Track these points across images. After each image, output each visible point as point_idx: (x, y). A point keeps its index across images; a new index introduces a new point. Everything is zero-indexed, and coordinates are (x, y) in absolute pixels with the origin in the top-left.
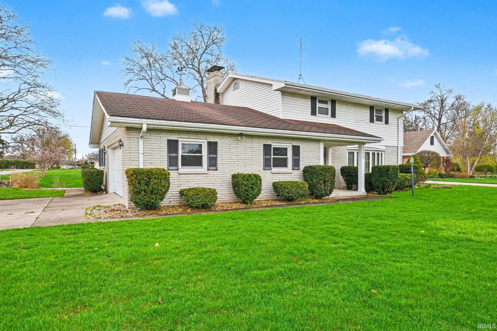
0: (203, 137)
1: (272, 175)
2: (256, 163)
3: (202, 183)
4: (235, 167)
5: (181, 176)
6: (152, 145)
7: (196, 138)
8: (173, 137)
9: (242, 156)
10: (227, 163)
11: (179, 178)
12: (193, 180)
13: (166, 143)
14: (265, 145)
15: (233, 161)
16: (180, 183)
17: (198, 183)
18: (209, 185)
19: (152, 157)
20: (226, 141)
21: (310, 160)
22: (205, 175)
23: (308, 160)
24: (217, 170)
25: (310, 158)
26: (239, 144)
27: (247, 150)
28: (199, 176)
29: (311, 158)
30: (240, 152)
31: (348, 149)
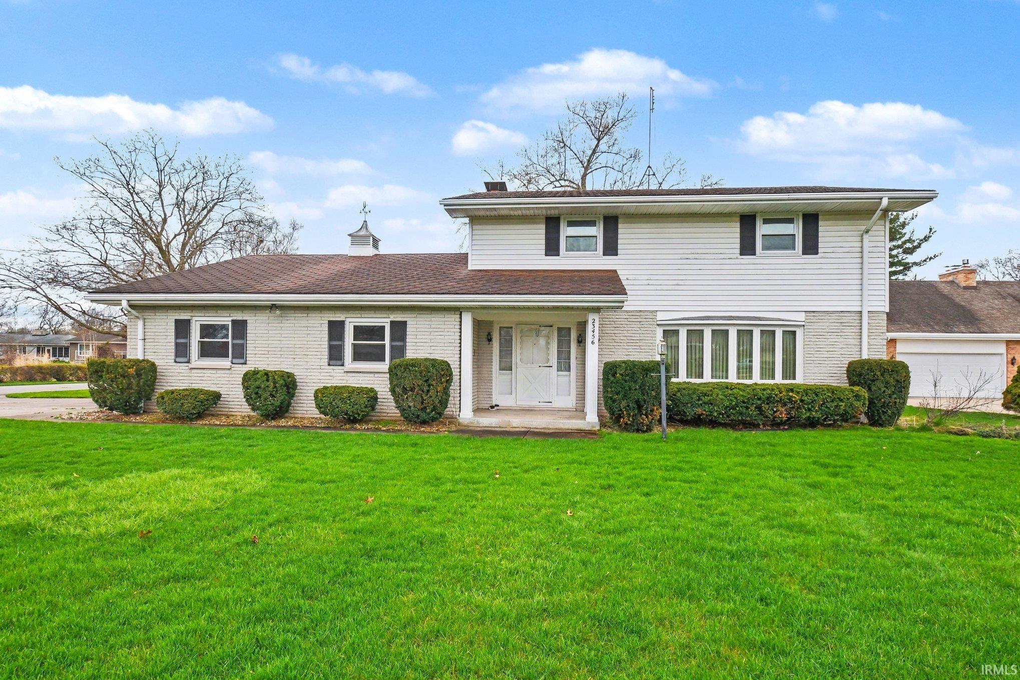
0: (226, 313)
1: (345, 374)
2: (315, 353)
3: (223, 382)
4: (276, 359)
5: (194, 371)
6: (157, 327)
7: (214, 315)
8: (184, 316)
9: (288, 342)
10: (263, 352)
11: (190, 375)
12: (209, 378)
13: (173, 324)
14: (331, 323)
15: (274, 349)
16: (192, 382)
17: (217, 382)
18: (235, 386)
19: (156, 344)
20: (262, 318)
21: (433, 348)
22: (227, 372)
23: (429, 348)
24: (245, 364)
25: (431, 344)
26: (283, 322)
27: (298, 332)
28: (219, 372)
29: (435, 344)
30: (286, 336)
31: (658, 323)
